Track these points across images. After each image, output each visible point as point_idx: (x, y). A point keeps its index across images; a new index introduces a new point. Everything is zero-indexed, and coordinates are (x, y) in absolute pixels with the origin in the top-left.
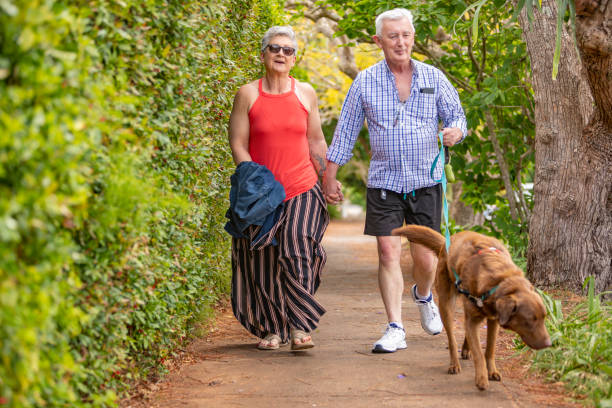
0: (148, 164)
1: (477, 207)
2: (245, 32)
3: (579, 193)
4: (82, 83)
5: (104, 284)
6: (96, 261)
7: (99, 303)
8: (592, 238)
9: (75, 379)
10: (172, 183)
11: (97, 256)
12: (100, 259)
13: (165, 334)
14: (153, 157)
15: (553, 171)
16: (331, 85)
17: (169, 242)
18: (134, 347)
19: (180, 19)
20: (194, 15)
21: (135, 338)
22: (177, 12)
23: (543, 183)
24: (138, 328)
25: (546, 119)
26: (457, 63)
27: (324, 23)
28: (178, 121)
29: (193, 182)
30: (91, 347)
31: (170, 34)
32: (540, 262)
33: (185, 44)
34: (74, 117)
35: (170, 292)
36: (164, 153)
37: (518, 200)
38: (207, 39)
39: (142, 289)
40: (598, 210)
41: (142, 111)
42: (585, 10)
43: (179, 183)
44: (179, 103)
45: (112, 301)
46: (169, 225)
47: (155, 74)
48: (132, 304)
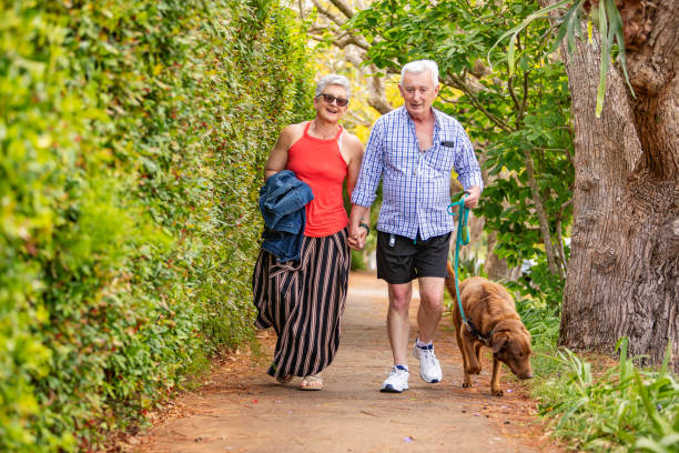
0: (133, 193)
1: (512, 260)
2: (256, 54)
3: (620, 246)
4: (52, 97)
5: (77, 322)
6: (68, 296)
7: (70, 342)
8: (633, 298)
9: (40, 424)
10: (161, 216)
11: (71, 291)
12: (73, 294)
13: (148, 382)
14: (140, 186)
15: (592, 221)
16: (359, 120)
17: (157, 281)
18: (112, 394)
19: (176, 35)
20: (193, 32)
21: (113, 385)
22: (173, 27)
23: (581, 234)
24: (117, 374)
25: (587, 163)
26: (496, 100)
27: (353, 51)
28: (170, 148)
29: (186, 215)
30: (60, 390)
31: (164, 51)
32: (574, 322)
33: (181, 63)
34: (39, 132)
35: (155, 337)
36: (153, 182)
37: (558, 254)
38: (208, 60)
39: (121, 330)
40: (641, 266)
41: (128, 133)
42: (632, 44)
43: (170, 216)
44: (173, 128)
45: (86, 341)
46: (156, 262)
47: (145, 93)
48: (110, 346)
